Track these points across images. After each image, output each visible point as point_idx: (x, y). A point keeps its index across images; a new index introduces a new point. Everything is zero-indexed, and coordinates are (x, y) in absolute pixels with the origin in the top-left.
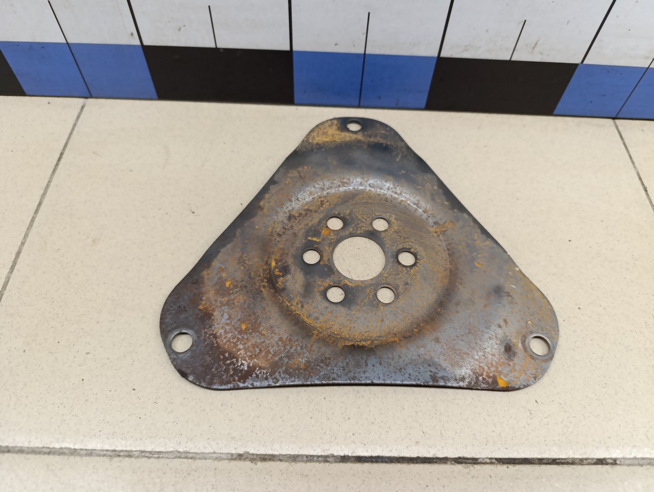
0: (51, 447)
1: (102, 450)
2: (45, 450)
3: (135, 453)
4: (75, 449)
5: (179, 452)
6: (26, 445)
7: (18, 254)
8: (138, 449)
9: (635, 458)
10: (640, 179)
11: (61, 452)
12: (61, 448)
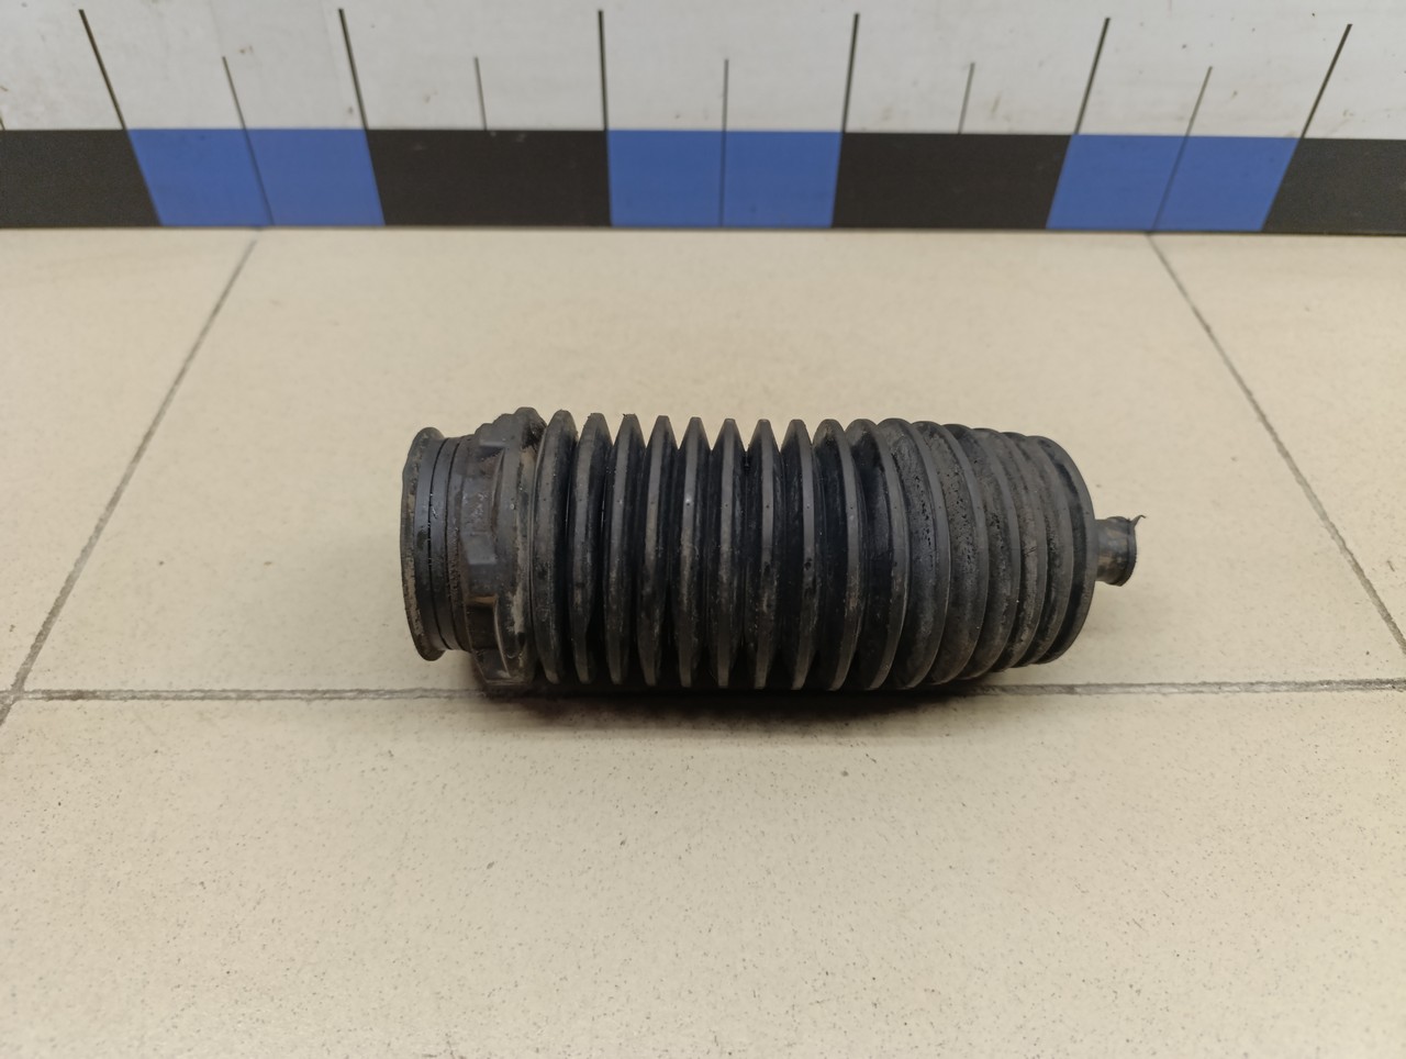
0: (207, 689)
1: (293, 692)
2: (196, 694)
3: (349, 694)
4: (247, 691)
5: (426, 690)
6: (163, 687)
7: (148, 436)
8: (355, 688)
9: (1204, 684)
10: (1197, 314)
11: (223, 696)
12: (224, 691)
